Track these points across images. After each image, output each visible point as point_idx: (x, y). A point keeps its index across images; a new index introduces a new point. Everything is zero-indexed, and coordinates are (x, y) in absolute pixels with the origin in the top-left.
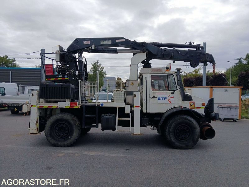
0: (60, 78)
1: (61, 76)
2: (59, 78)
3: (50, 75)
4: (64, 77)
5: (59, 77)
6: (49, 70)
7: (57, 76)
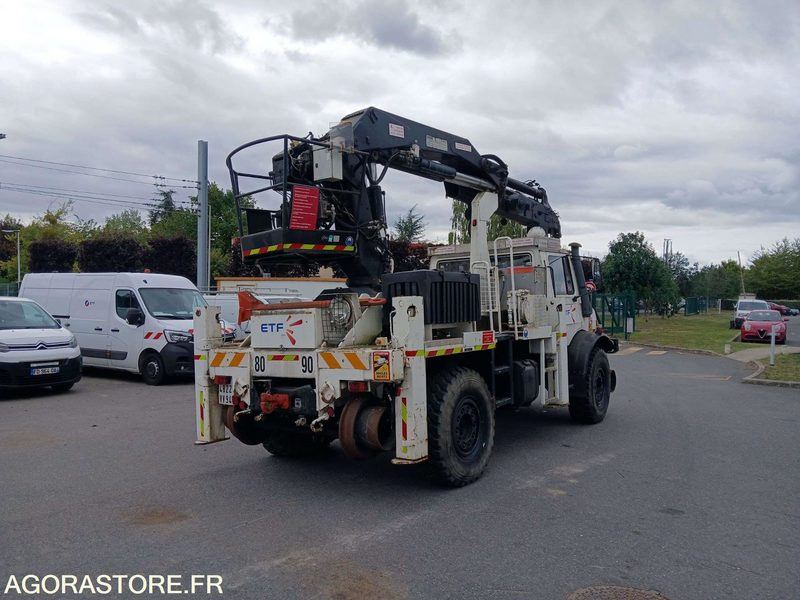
0: (333, 243)
1: (337, 239)
2: (330, 244)
3: (303, 230)
4: (342, 243)
5: (330, 240)
6: (305, 210)
7: (325, 238)
